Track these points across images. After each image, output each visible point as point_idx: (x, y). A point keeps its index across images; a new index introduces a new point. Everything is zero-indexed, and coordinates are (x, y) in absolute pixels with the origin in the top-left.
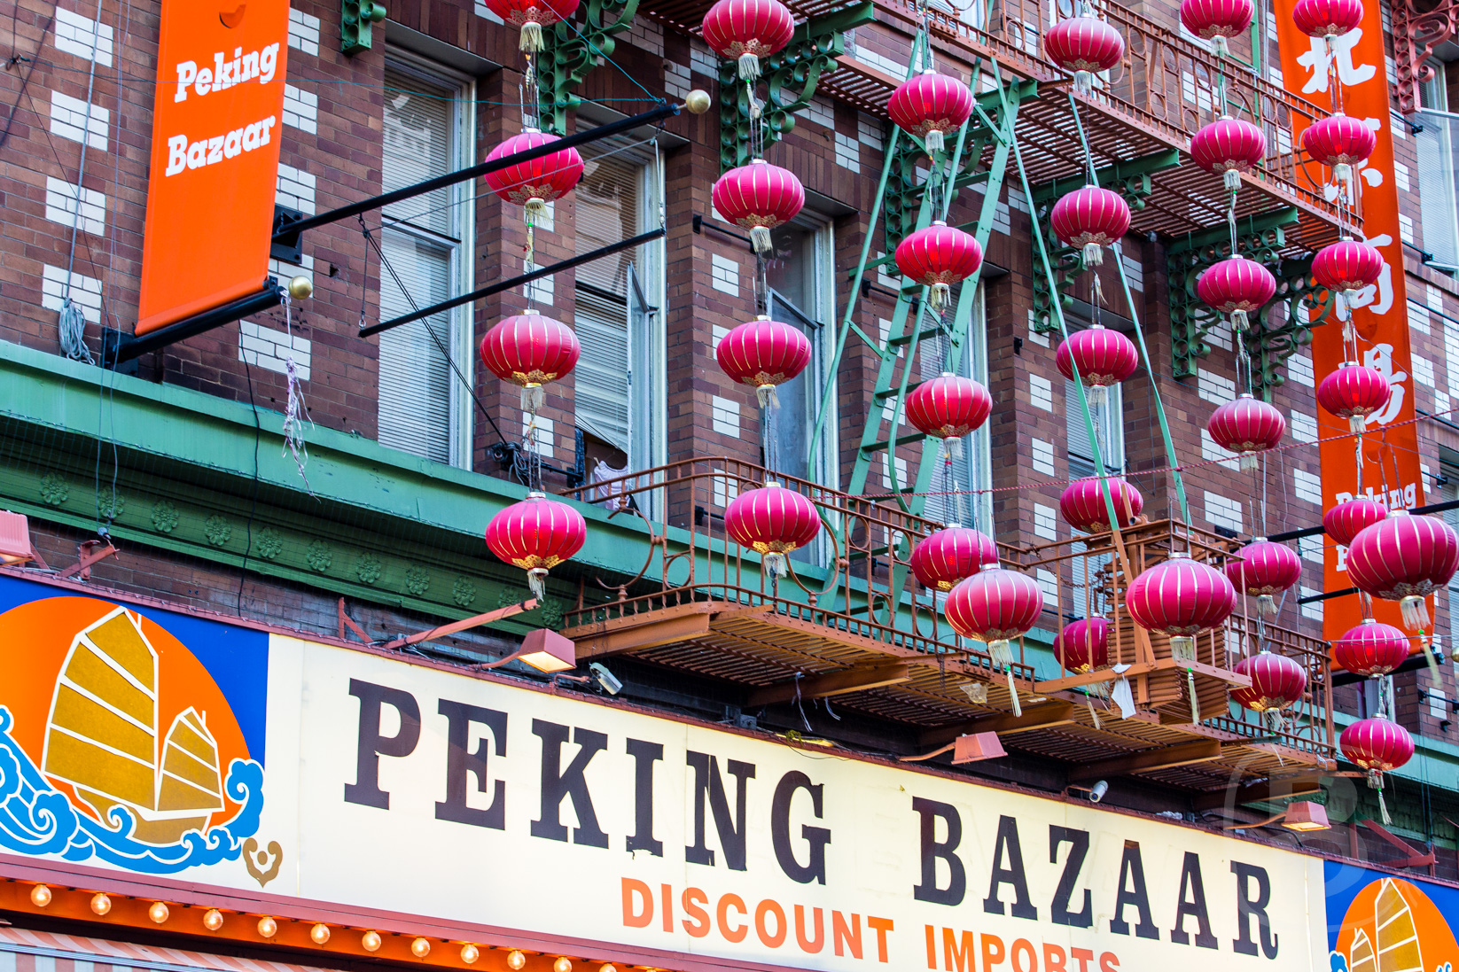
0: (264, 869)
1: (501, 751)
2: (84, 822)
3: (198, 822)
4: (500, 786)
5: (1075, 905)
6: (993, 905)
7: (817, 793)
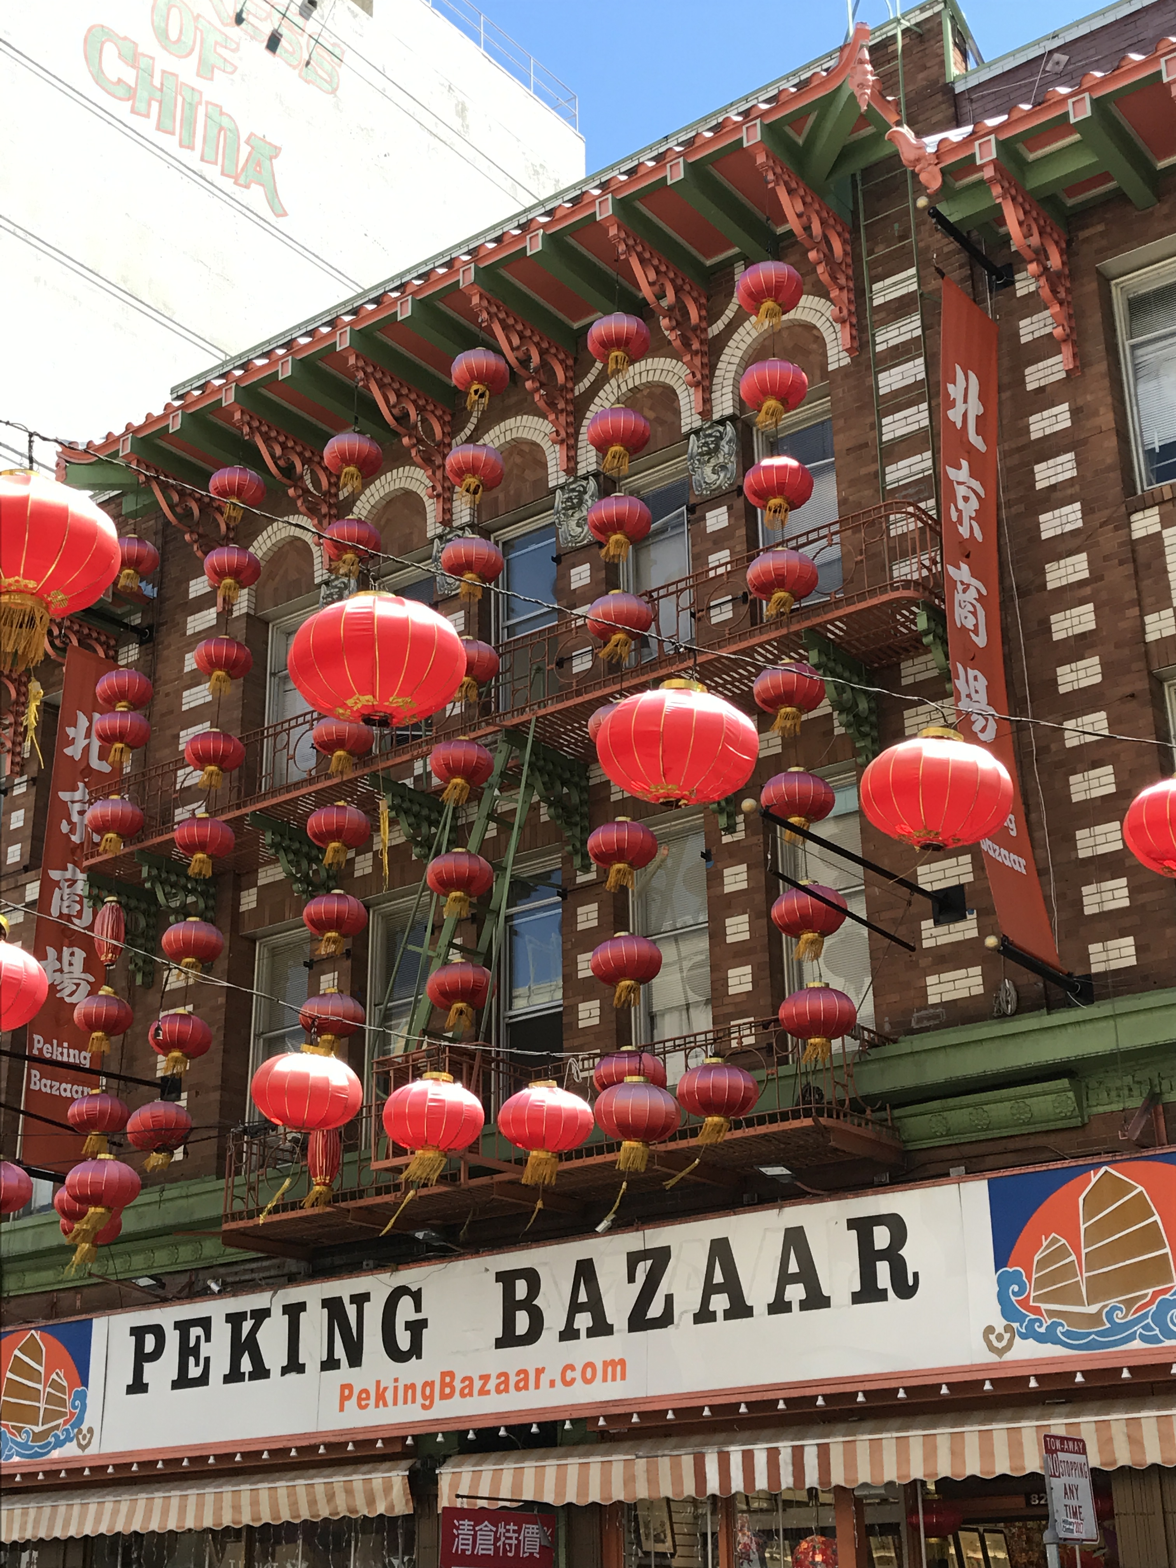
0: (84, 1443)
1: (208, 1339)
2: (12, 1441)
3: (57, 1427)
4: (207, 1360)
5: (655, 1310)
6: (569, 1334)
7: (417, 1297)
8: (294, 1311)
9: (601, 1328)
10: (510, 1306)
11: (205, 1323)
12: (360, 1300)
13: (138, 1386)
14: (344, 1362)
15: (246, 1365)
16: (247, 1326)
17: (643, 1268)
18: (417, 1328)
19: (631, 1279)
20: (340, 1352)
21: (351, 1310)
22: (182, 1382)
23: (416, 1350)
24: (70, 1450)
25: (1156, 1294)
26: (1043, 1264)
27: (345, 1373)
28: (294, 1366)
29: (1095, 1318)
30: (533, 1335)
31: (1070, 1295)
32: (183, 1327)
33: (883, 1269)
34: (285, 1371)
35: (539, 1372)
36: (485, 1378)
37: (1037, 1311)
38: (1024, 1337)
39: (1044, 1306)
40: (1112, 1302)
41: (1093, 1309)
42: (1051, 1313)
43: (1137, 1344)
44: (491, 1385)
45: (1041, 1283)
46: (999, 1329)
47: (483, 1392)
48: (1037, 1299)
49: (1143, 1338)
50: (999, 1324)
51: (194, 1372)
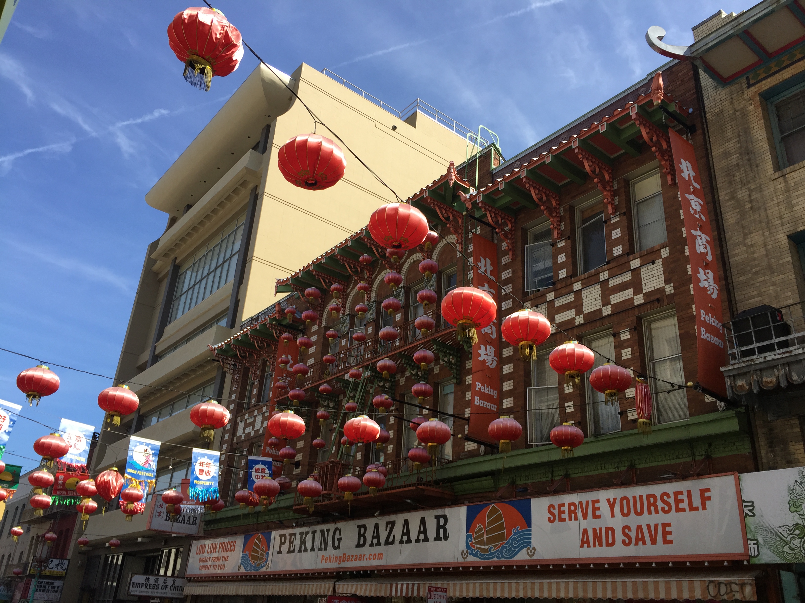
0: (267, 567)
1: (295, 539)
3: (262, 562)
4: (295, 545)
5: (391, 540)
6: (371, 545)
7: (340, 531)
8: (314, 532)
9: (379, 544)
10: (360, 535)
11: (295, 534)
12: (328, 530)
13: (280, 552)
14: (323, 549)
15: (303, 548)
16: (304, 536)
17: (389, 526)
18: (339, 540)
19: (386, 530)
20: (323, 546)
21: (326, 533)
22: (289, 552)
23: (339, 547)
24: (264, 569)
25: (501, 544)
26: (477, 532)
27: (323, 553)
28: (313, 549)
29: (486, 550)
30: (363, 545)
31: (481, 543)
32: (290, 535)
33: (441, 530)
34: (311, 550)
35: (364, 555)
36: (352, 556)
37: (474, 547)
38: (470, 554)
39: (476, 545)
40: (491, 546)
41: (486, 547)
42: (477, 548)
43: (495, 559)
44: (353, 559)
45: (476, 538)
46: (465, 552)
47: (352, 560)
48: (475, 543)
49: (497, 558)
50: (465, 550)
51: (292, 549)
